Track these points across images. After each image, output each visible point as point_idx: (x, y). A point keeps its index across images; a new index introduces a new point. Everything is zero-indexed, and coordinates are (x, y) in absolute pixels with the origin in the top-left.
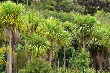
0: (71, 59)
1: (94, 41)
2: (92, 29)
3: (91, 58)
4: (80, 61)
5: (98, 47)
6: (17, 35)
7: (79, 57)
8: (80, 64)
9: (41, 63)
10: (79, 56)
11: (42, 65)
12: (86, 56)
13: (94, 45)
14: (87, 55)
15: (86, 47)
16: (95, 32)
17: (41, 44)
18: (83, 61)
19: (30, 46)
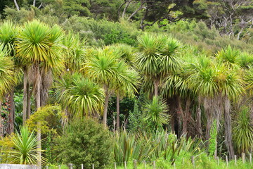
0: (131, 115)
1: (173, 81)
2: (170, 61)
3: (167, 113)
4: (149, 120)
5: (179, 91)
6: (50, 79)
7: (147, 113)
8: (149, 124)
9: (91, 127)
10: (146, 110)
11: (92, 130)
12: (159, 111)
13: (172, 88)
14: (161, 108)
15: (159, 93)
16: (176, 67)
17: (90, 92)
18: (154, 118)
19: (72, 97)
